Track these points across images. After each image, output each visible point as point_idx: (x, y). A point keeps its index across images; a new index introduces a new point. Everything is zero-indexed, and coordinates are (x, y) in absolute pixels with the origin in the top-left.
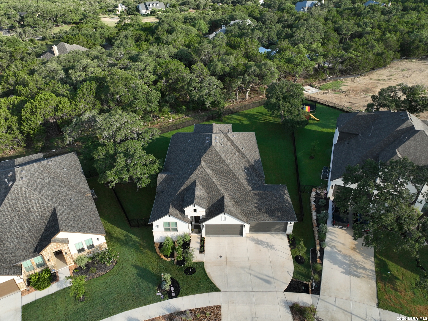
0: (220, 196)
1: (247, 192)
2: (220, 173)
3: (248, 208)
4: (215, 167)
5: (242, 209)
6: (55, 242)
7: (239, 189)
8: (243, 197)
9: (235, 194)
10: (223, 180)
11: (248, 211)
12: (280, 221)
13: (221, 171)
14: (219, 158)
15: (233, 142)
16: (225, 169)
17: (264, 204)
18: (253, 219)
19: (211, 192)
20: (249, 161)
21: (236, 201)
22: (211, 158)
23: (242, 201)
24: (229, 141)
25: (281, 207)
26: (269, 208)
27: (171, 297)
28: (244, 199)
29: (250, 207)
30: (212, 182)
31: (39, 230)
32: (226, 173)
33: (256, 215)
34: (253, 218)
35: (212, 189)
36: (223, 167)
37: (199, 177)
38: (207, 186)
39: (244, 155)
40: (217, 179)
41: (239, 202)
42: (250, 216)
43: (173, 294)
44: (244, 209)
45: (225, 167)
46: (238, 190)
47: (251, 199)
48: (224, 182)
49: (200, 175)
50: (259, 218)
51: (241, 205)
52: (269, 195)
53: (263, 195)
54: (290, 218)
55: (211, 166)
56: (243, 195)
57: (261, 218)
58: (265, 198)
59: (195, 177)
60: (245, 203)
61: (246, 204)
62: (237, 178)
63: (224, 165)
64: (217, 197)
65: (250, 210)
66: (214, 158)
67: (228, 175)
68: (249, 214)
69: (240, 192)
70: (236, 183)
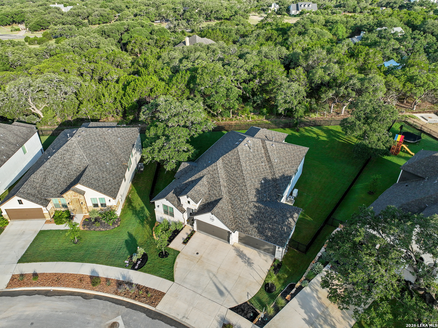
0: (219, 197)
1: (248, 201)
2: (231, 175)
3: (241, 218)
4: (230, 169)
5: (235, 217)
6: (73, 191)
7: (242, 196)
8: (242, 205)
9: (236, 200)
10: (231, 183)
11: (240, 220)
12: (267, 241)
13: (234, 174)
14: (237, 162)
15: (267, 151)
16: (238, 173)
17: (258, 218)
18: (241, 230)
19: (212, 190)
20: (274, 174)
21: (233, 206)
22: (230, 159)
23: (239, 208)
24: (264, 148)
25: (275, 227)
26: (262, 224)
27: (133, 268)
28: (241, 207)
29: (243, 217)
30: (218, 181)
31: (71, 178)
32: (237, 177)
33: (245, 226)
34: (241, 228)
35: (215, 188)
36: (237, 171)
37: (209, 173)
38: (212, 184)
39: (272, 166)
40: (226, 181)
41: (235, 209)
42: (239, 226)
43: (136, 267)
44: (236, 217)
45: (239, 172)
46: (240, 197)
47: (248, 209)
48: (231, 186)
49: (211, 173)
50: (247, 231)
51: (236, 212)
52: (269, 212)
53: (262, 210)
54: (278, 242)
55: (227, 167)
56: (243, 203)
57: (248, 231)
58: (263, 213)
59: (206, 173)
60: (240, 211)
61: (241, 213)
62: (245, 185)
64: (216, 197)
65: (242, 219)
66: (233, 160)
67: (238, 180)
68: (240, 223)
69: (241, 199)
70: (242, 189)
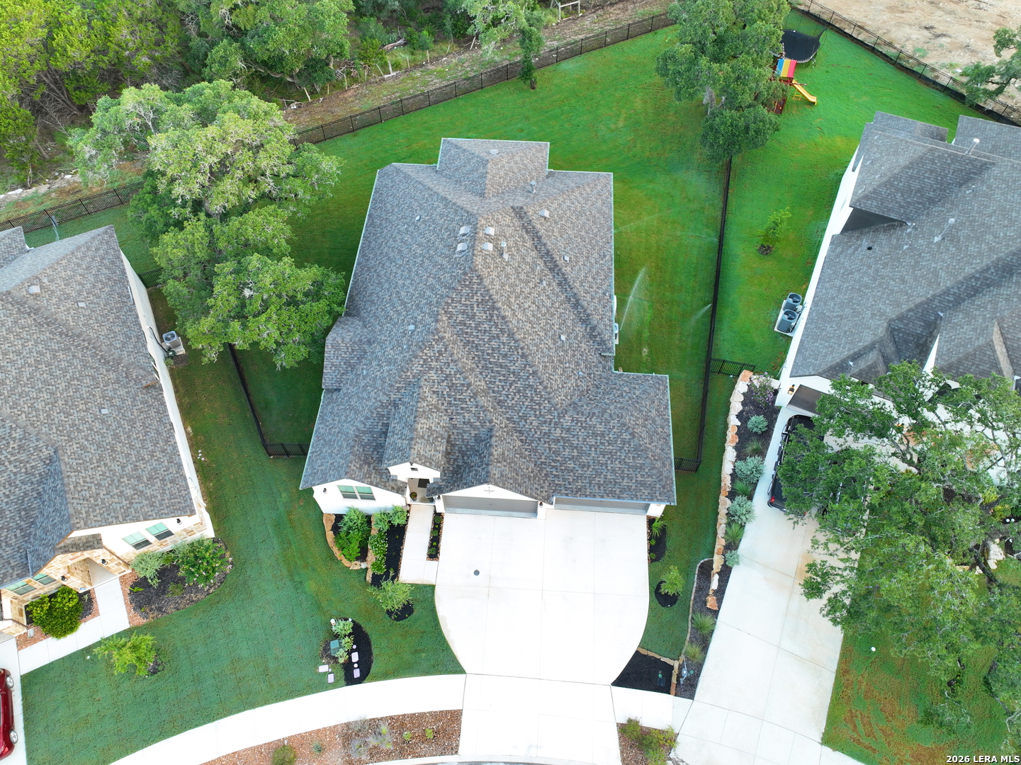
0: (482, 426)
2: (488, 354)
3: (554, 461)
4: (477, 337)
5: (539, 463)
7: (537, 404)
9: (524, 418)
12: (632, 499)
18: (563, 491)
19: (458, 414)
20: (577, 301)
21: (524, 438)
22: (466, 305)
23: (539, 439)
24: (527, 232)
25: (641, 462)
26: (609, 462)
27: (350, 680)
28: (545, 433)
29: (559, 458)
30: (463, 385)
32: (505, 356)
33: (571, 480)
34: (563, 488)
35: (464, 406)
36: (498, 337)
37: (431, 368)
38: (449, 396)
40: (481, 373)
41: (532, 441)
42: (556, 482)
43: (357, 674)
44: (542, 463)
45: (504, 339)
46: (532, 409)
48: (497, 383)
49: (433, 364)
50: (580, 490)
51: (535, 450)
52: (614, 427)
53: (598, 426)
54: (657, 494)
55: (467, 333)
56: (545, 422)
57: (583, 490)
58: (603, 435)
59: (419, 368)
60: (547, 445)
61: (550, 449)
62: (535, 373)
63: (501, 330)
64: (475, 428)
68: (555, 476)
69: (538, 413)
